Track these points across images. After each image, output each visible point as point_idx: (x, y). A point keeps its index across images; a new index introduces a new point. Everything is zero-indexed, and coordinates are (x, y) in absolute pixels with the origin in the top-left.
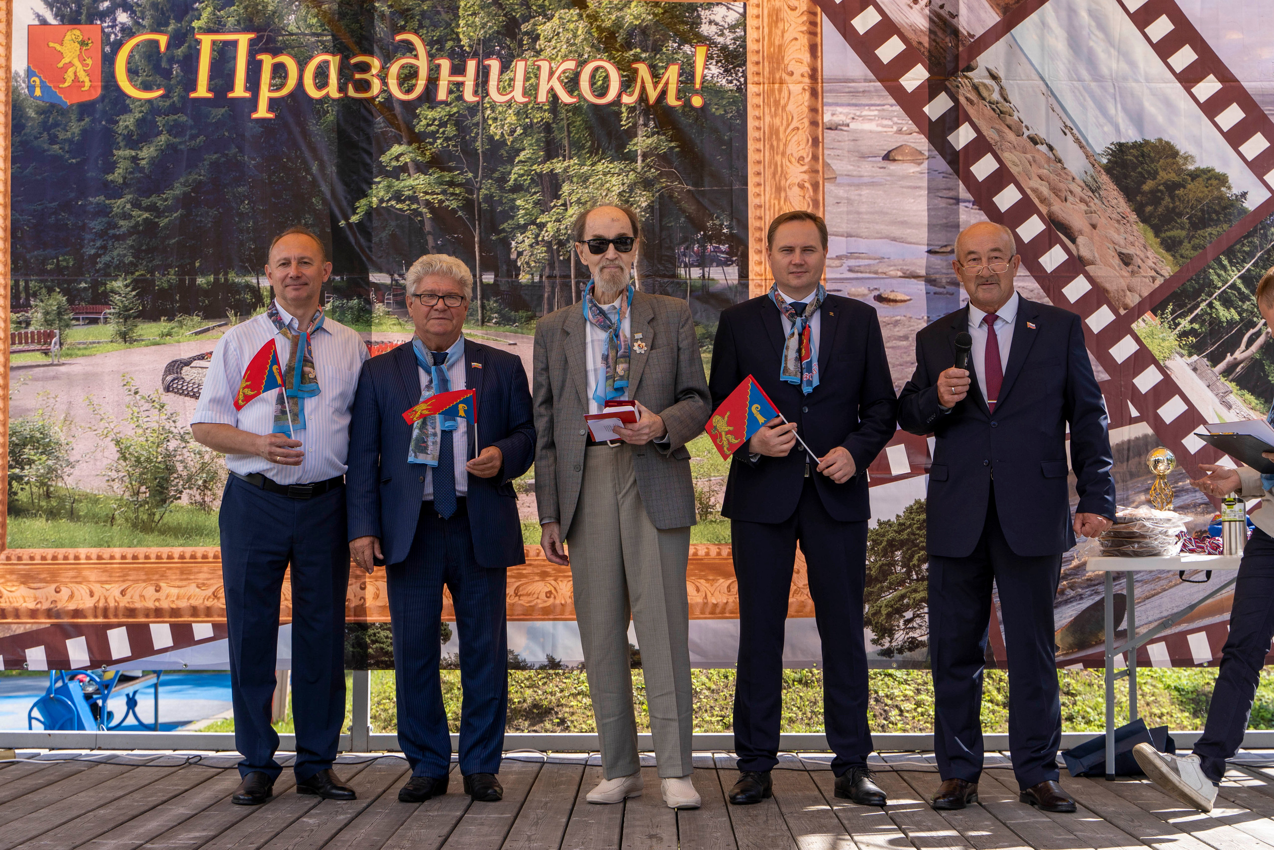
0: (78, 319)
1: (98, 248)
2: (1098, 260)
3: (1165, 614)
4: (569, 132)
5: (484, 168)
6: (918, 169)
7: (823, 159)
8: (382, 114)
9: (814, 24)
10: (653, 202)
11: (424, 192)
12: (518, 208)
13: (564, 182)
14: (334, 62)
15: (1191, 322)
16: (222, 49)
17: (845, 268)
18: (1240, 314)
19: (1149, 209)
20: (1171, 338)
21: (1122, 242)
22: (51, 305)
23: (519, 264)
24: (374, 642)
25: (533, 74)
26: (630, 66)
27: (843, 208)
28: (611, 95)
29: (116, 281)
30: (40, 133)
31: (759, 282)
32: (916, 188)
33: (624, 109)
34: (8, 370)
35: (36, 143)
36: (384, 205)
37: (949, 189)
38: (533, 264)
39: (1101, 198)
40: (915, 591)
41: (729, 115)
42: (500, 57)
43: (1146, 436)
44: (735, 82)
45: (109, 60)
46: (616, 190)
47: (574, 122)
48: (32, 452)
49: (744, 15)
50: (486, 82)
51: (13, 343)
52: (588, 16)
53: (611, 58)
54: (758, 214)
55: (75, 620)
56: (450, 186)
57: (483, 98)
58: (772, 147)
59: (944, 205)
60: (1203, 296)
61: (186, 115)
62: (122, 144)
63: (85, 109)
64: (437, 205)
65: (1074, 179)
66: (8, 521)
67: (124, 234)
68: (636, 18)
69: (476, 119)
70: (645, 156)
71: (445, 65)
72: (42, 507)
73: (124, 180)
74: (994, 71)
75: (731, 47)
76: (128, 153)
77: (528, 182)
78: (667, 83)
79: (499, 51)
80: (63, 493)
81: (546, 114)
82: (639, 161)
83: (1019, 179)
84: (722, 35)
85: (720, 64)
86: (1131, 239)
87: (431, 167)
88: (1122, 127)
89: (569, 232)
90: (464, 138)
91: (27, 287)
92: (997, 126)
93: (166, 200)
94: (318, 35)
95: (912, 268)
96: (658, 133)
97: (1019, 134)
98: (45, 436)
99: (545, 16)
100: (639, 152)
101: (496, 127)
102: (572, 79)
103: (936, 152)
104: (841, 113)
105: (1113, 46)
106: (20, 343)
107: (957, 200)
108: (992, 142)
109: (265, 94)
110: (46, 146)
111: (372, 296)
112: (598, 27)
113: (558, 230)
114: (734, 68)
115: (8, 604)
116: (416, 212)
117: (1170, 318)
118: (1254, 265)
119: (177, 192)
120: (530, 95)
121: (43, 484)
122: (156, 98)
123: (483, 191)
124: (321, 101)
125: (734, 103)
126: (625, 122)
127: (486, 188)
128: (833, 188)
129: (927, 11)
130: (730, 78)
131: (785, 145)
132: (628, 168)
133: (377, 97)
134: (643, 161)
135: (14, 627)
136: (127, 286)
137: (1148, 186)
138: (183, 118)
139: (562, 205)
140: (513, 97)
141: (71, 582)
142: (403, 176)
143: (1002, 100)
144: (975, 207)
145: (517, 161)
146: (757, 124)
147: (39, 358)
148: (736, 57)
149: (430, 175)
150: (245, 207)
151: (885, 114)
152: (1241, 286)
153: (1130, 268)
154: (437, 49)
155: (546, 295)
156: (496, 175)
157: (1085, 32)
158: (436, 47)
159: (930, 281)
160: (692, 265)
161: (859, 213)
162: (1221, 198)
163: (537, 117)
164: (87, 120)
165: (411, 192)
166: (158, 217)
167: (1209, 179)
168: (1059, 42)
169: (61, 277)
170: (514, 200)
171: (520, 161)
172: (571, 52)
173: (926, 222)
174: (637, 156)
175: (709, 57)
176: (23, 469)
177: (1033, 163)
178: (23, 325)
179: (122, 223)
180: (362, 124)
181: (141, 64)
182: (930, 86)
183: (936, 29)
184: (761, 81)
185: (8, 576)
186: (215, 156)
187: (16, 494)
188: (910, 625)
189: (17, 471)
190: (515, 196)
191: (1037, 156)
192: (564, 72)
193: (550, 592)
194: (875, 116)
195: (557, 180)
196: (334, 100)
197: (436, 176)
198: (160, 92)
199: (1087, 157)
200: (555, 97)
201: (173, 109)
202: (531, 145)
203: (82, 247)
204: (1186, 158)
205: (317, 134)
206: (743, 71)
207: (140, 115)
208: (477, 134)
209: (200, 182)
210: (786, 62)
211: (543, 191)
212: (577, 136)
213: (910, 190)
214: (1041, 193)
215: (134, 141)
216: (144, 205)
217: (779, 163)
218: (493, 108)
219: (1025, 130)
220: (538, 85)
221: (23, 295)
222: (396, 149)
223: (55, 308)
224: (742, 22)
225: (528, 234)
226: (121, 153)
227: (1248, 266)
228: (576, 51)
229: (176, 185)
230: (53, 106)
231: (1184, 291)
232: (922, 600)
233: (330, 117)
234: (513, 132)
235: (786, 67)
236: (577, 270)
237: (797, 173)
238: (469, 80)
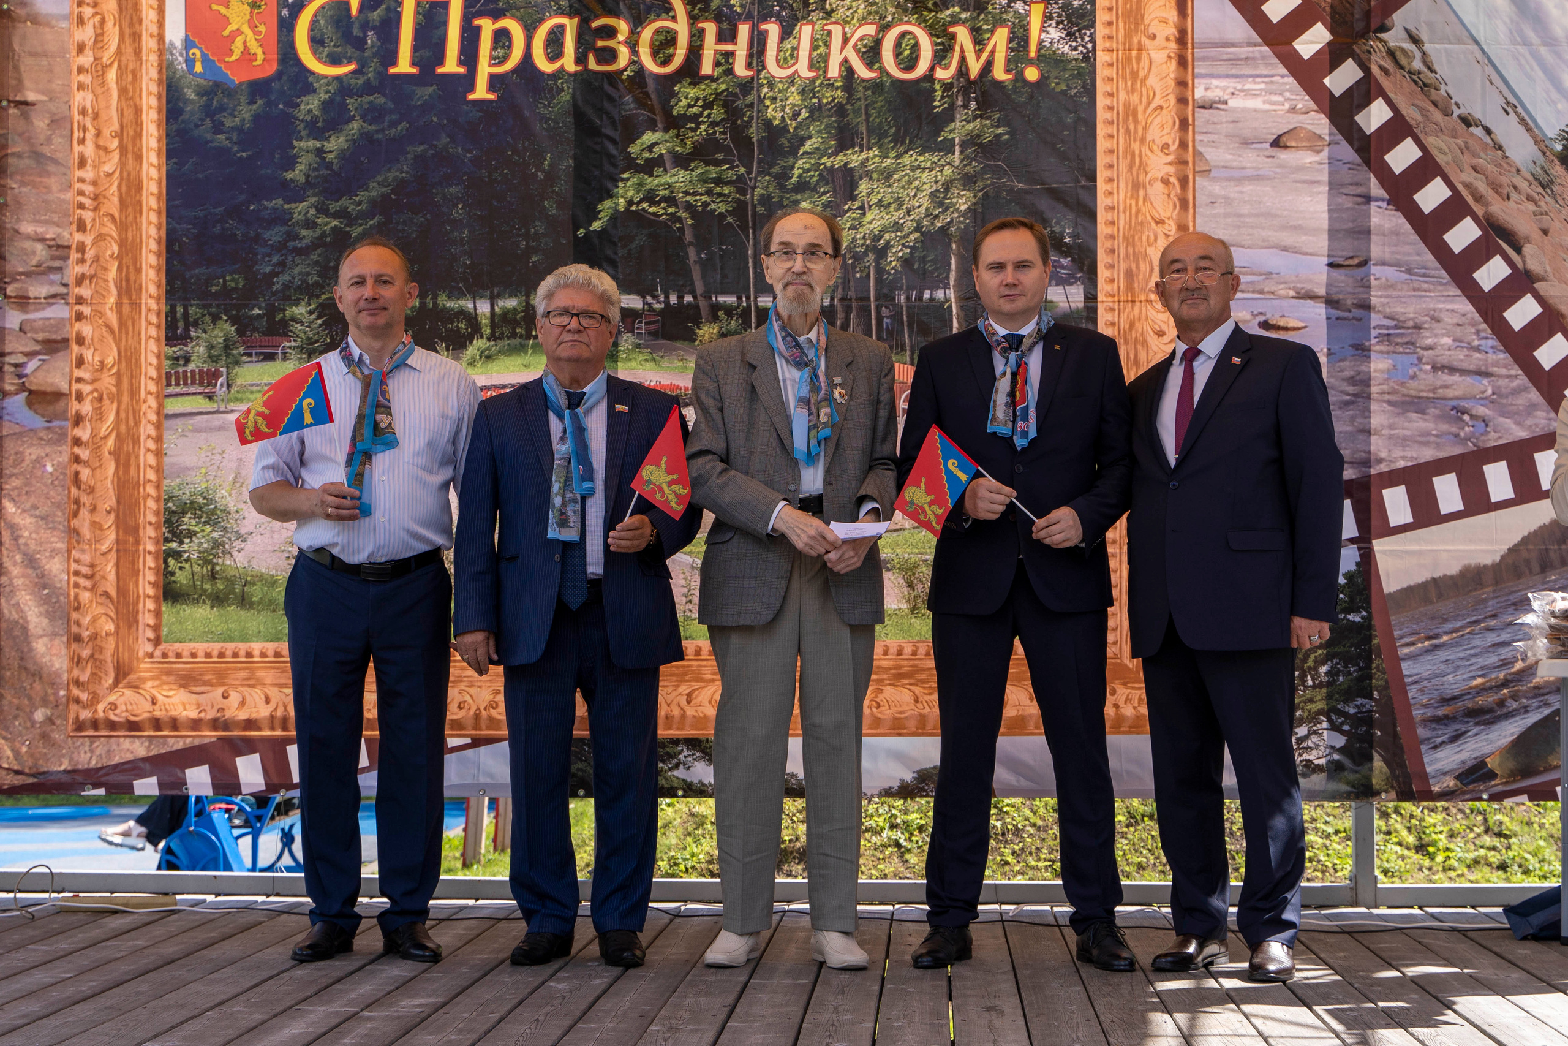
0: (250, 355)
1: (275, 265)
2: (1551, 275)
4: (868, 116)
5: (760, 161)
6: (1315, 158)
7: (1194, 146)
8: (630, 92)
10: (975, 204)
11: (683, 192)
13: (861, 179)
14: (570, 26)
16: (429, 11)
22: (216, 337)
25: (821, 42)
26: (945, 30)
27: (1219, 209)
28: (922, 68)
29: (297, 306)
30: (202, 120)
31: (1111, 304)
32: (1313, 182)
33: (937, 87)
34: (162, 418)
35: (196, 132)
36: (634, 208)
37: (1357, 184)
39: (1554, 196)
40: (1311, 701)
41: (1073, 92)
42: (778, 16)
44: (1080, 48)
45: (287, 27)
46: (928, 189)
47: (875, 102)
48: (193, 522)
50: (762, 52)
51: (169, 385)
53: (922, 22)
54: (1110, 218)
55: (247, 733)
56: (717, 185)
57: (759, 72)
58: (1128, 131)
59: (1350, 205)
61: (384, 95)
62: (304, 133)
63: (258, 88)
64: (700, 209)
65: (1518, 170)
66: (164, 609)
67: (307, 247)
69: (749, 100)
70: (964, 145)
71: (710, 29)
72: (205, 591)
73: (307, 180)
74: (1415, 31)
75: (1076, 4)
76: (312, 144)
77: (815, 179)
78: (993, 52)
79: (779, 12)
80: (232, 573)
81: (839, 92)
82: (957, 153)
83: (1447, 170)
85: (1061, 26)
87: (693, 160)
89: (868, 242)
90: (734, 122)
91: (186, 314)
92: (1419, 103)
93: (359, 203)
95: (1308, 286)
96: (981, 117)
97: (1448, 113)
98: (210, 501)
100: (957, 140)
101: (775, 109)
102: (871, 48)
103: (1340, 137)
104: (1217, 87)
106: (177, 384)
107: (1368, 199)
108: (1413, 123)
109: (484, 69)
110: (209, 136)
113: (854, 240)
114: (1079, 31)
115: (164, 712)
116: (674, 218)
119: (373, 194)
120: (818, 69)
121: (207, 562)
122: (346, 75)
123: (759, 191)
124: (554, 76)
125: (1080, 75)
126: (938, 104)
127: (763, 187)
128: (1206, 184)
130: (1074, 44)
131: (1145, 129)
132: (942, 162)
133: (625, 69)
134: (962, 152)
135: (171, 741)
136: (311, 313)
138: (381, 100)
139: (858, 208)
140: (796, 71)
141: (243, 685)
142: (658, 171)
143: (1425, 70)
144: (1390, 207)
145: (801, 152)
146: (1108, 102)
147: (201, 404)
148: (1082, 16)
149: (692, 170)
150: (459, 211)
151: (1274, 87)
154: (700, 9)
156: (776, 170)
158: (699, 7)
159: (1331, 302)
161: (1240, 216)
163: (827, 96)
164: (260, 102)
165: (667, 192)
166: (349, 225)
169: (228, 302)
171: (806, 153)
172: (870, 13)
173: (1326, 227)
174: (954, 146)
175: (1047, 17)
176: (181, 543)
177: (1465, 151)
178: (182, 362)
179: (304, 232)
180: (607, 105)
181: (328, 31)
182: (1331, 53)
184: (1115, 47)
185: (164, 678)
186: (422, 148)
187: (173, 574)
188: (1304, 745)
189: (174, 545)
190: (799, 197)
191: (1471, 142)
192: (861, 39)
194: (1261, 90)
195: (852, 176)
196: (570, 74)
197: (699, 171)
198: (352, 67)
199: (1536, 142)
200: (850, 71)
201: (368, 89)
202: (819, 132)
203: (256, 263)
205: (550, 119)
206: (1091, 35)
207: (327, 96)
208: (751, 118)
209: (403, 180)
210: (1146, 22)
211: (834, 191)
212: (878, 120)
213: (1305, 186)
214: (1476, 189)
215: (318, 130)
216: (332, 211)
217: (1137, 152)
218: (771, 85)
219: (1454, 108)
220: (828, 55)
221: (181, 324)
222: (649, 137)
223: (221, 340)
226: (302, 144)
228: (877, 13)
229: (372, 185)
230: (217, 85)
232: (1320, 712)
233: (566, 97)
234: (796, 115)
235: (1146, 28)
236: (877, 291)
237: (1160, 165)
238: (741, 49)
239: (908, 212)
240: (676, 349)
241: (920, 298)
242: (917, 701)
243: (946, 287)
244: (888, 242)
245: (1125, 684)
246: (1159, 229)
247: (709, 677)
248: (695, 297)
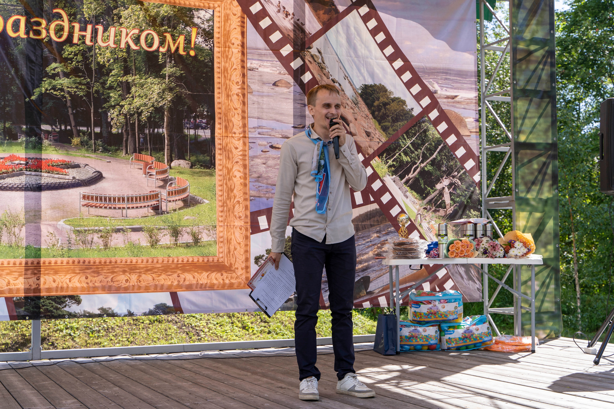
2: (358, 134)
3: (385, 284)
4: (135, 63)
5: (95, 77)
6: (288, 90)
7: (247, 83)
8: (47, 47)
9: (243, 22)
10: (173, 98)
11: (67, 87)
12: (111, 97)
13: (132, 86)
14: (23, 20)
15: (393, 161)
17: (257, 133)
18: (411, 159)
19: (376, 113)
20: (385, 167)
21: (367, 127)
23: (112, 124)
24: (43, 306)
25: (118, 34)
26: (163, 34)
27: (256, 106)
28: (155, 47)
31: (220, 137)
32: (287, 98)
33: (160, 54)
37: (301, 100)
38: (118, 124)
39: (358, 107)
41: (206, 61)
42: (103, 24)
43: (376, 209)
44: (209, 46)
46: (157, 91)
47: (137, 58)
49: (213, 15)
50: (96, 36)
52: (144, 9)
53: (155, 30)
54: (219, 106)
56: (80, 85)
57: (95, 43)
58: (225, 76)
59: (299, 107)
60: (397, 150)
64: (73, 94)
65: (348, 98)
68: (166, 12)
69: (91, 54)
70: (170, 76)
71: (77, 26)
74: (320, 49)
75: (207, 30)
77: (115, 85)
78: (179, 44)
79: (103, 22)
81: (125, 54)
82: (167, 79)
84: (203, 24)
85: (202, 37)
86: (370, 125)
87: (71, 75)
88: (366, 78)
89: (135, 110)
90: (86, 62)
92: (320, 74)
94: (15, 6)
95: (286, 134)
96: (175, 66)
97: (328, 78)
99: (125, 7)
100: (167, 74)
101: (101, 58)
102: (137, 38)
103: (296, 84)
104: (255, 63)
105: (363, 43)
108: (318, 80)
111: (42, 136)
112: (149, 15)
113: (130, 109)
114: (209, 39)
116: (63, 96)
117: (385, 159)
118: (416, 138)
120: (117, 44)
123: (95, 88)
124: (15, 39)
125: (209, 55)
126: (161, 60)
127: (97, 87)
128: (251, 97)
129: (292, 21)
130: (207, 44)
131: (230, 76)
132: (162, 82)
133: (44, 39)
134: (169, 79)
137: (376, 103)
139: (131, 97)
140: (109, 44)
142: (57, 78)
143: (322, 63)
145: (110, 75)
146: (218, 65)
148: (209, 34)
149: (70, 78)
151: (273, 65)
152: (411, 147)
153: (370, 138)
155: (124, 139)
156: (101, 81)
157: (353, 37)
158: (72, 17)
160: (190, 128)
161: (262, 108)
162: (403, 110)
163: (120, 55)
165: (60, 87)
167: (399, 102)
168: (343, 40)
170: (109, 93)
171: (112, 75)
172: (136, 25)
174: (166, 76)
175: (198, 33)
182: (293, 55)
183: (296, 30)
184: (220, 46)
192: (133, 34)
193: (127, 280)
194: (269, 66)
195: (129, 85)
196: (22, 39)
197: (73, 79)
199: (353, 89)
200: (129, 46)
202: (117, 68)
204: (390, 93)
206: (213, 41)
208: (92, 61)
210: (231, 38)
211: (123, 90)
212: (139, 65)
213: (284, 100)
217: (228, 84)
218: (100, 49)
219: (330, 76)
220: (121, 39)
222: (54, 65)
224: (212, 19)
225: (116, 110)
227: (414, 139)
228: (139, 25)
231: (390, 148)
233: (21, 47)
234: (109, 61)
235: (231, 41)
236: (138, 128)
237: (236, 89)
238: (88, 34)
239: (150, 99)
240: (64, 146)
241: (153, 131)
242: (154, 280)
243: (163, 128)
244: (142, 110)
245: (226, 272)
246: (236, 112)
247: (78, 272)
248: (71, 127)
